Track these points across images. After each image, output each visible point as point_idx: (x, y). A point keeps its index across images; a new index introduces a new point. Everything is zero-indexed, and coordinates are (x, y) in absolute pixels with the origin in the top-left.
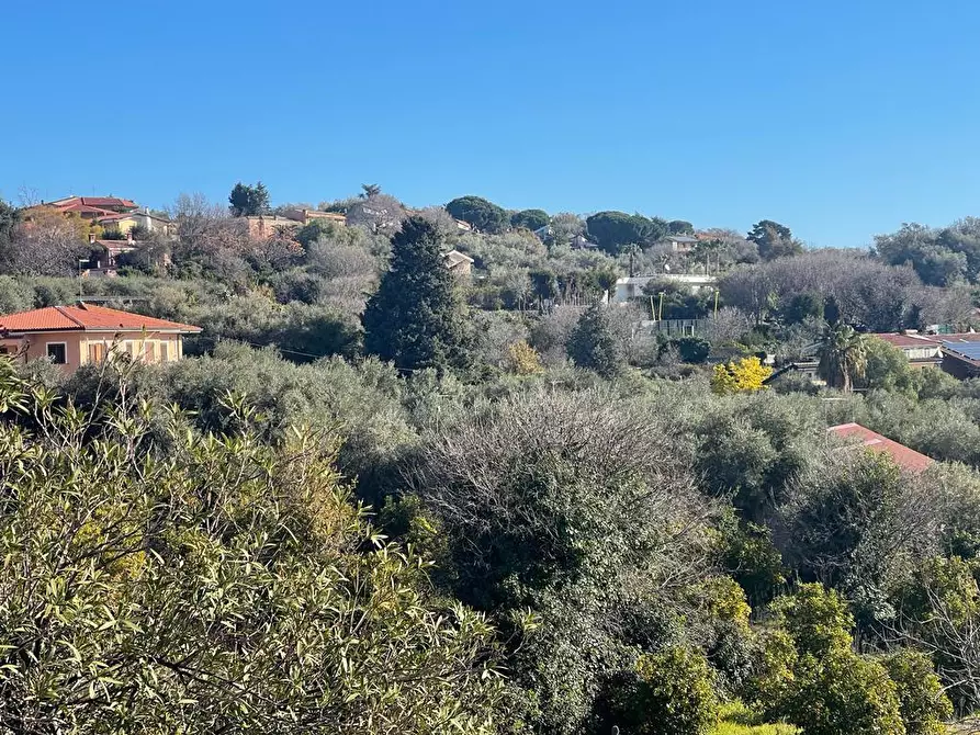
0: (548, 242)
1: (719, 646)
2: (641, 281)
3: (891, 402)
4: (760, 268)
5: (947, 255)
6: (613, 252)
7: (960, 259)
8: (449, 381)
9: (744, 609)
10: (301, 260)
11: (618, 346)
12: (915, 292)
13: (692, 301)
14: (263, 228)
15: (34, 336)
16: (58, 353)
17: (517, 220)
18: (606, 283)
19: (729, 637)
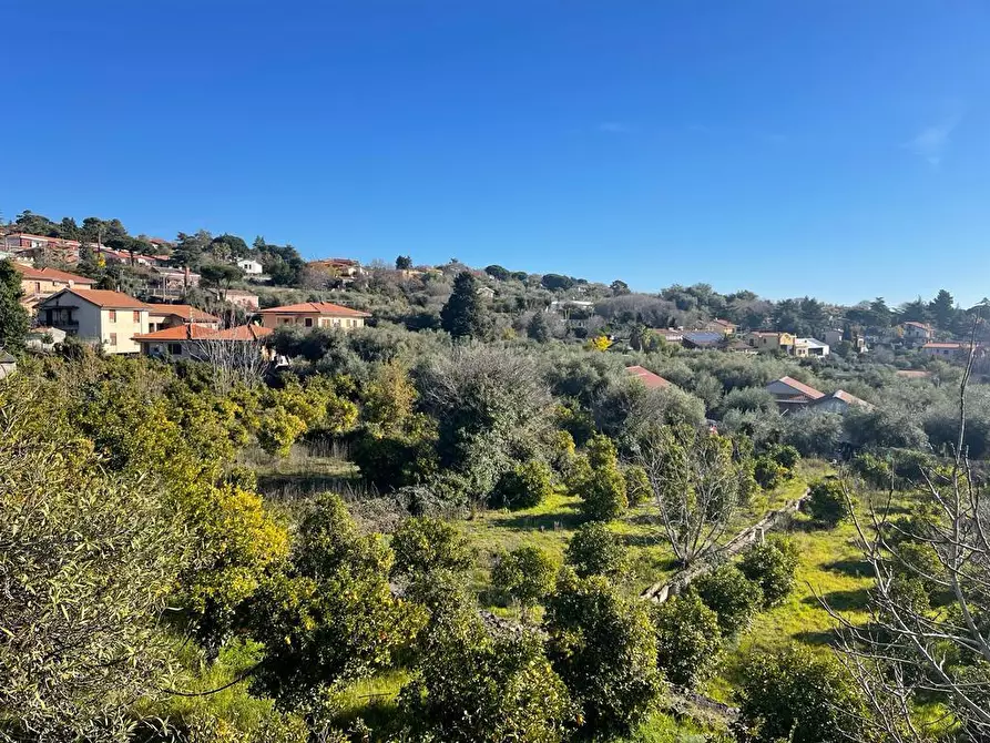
0: (526, 285)
1: (558, 460)
2: (562, 303)
3: (656, 357)
4: (613, 300)
5: (690, 298)
6: (553, 290)
7: (695, 300)
8: (475, 341)
9: (572, 445)
10: (422, 288)
11: (548, 330)
12: (674, 313)
13: (582, 312)
14: (407, 274)
15: (299, 315)
16: (309, 323)
17: (514, 276)
18: (548, 303)
19: (562, 458)
